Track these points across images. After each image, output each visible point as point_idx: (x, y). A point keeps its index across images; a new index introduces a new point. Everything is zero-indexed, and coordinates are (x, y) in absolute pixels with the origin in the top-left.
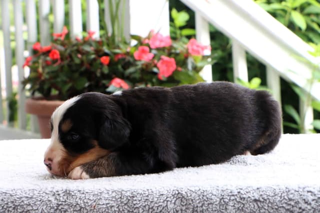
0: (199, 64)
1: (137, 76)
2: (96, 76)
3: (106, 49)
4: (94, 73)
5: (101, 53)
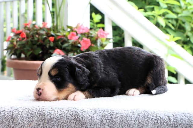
0: (104, 43)
1: (69, 48)
2: (46, 47)
3: (52, 33)
4: (45, 46)
5: (49, 35)
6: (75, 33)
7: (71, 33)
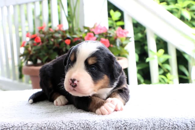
0: (124, 43)
3: (68, 35)
5: (65, 38)
6: (92, 34)
7: (88, 34)
